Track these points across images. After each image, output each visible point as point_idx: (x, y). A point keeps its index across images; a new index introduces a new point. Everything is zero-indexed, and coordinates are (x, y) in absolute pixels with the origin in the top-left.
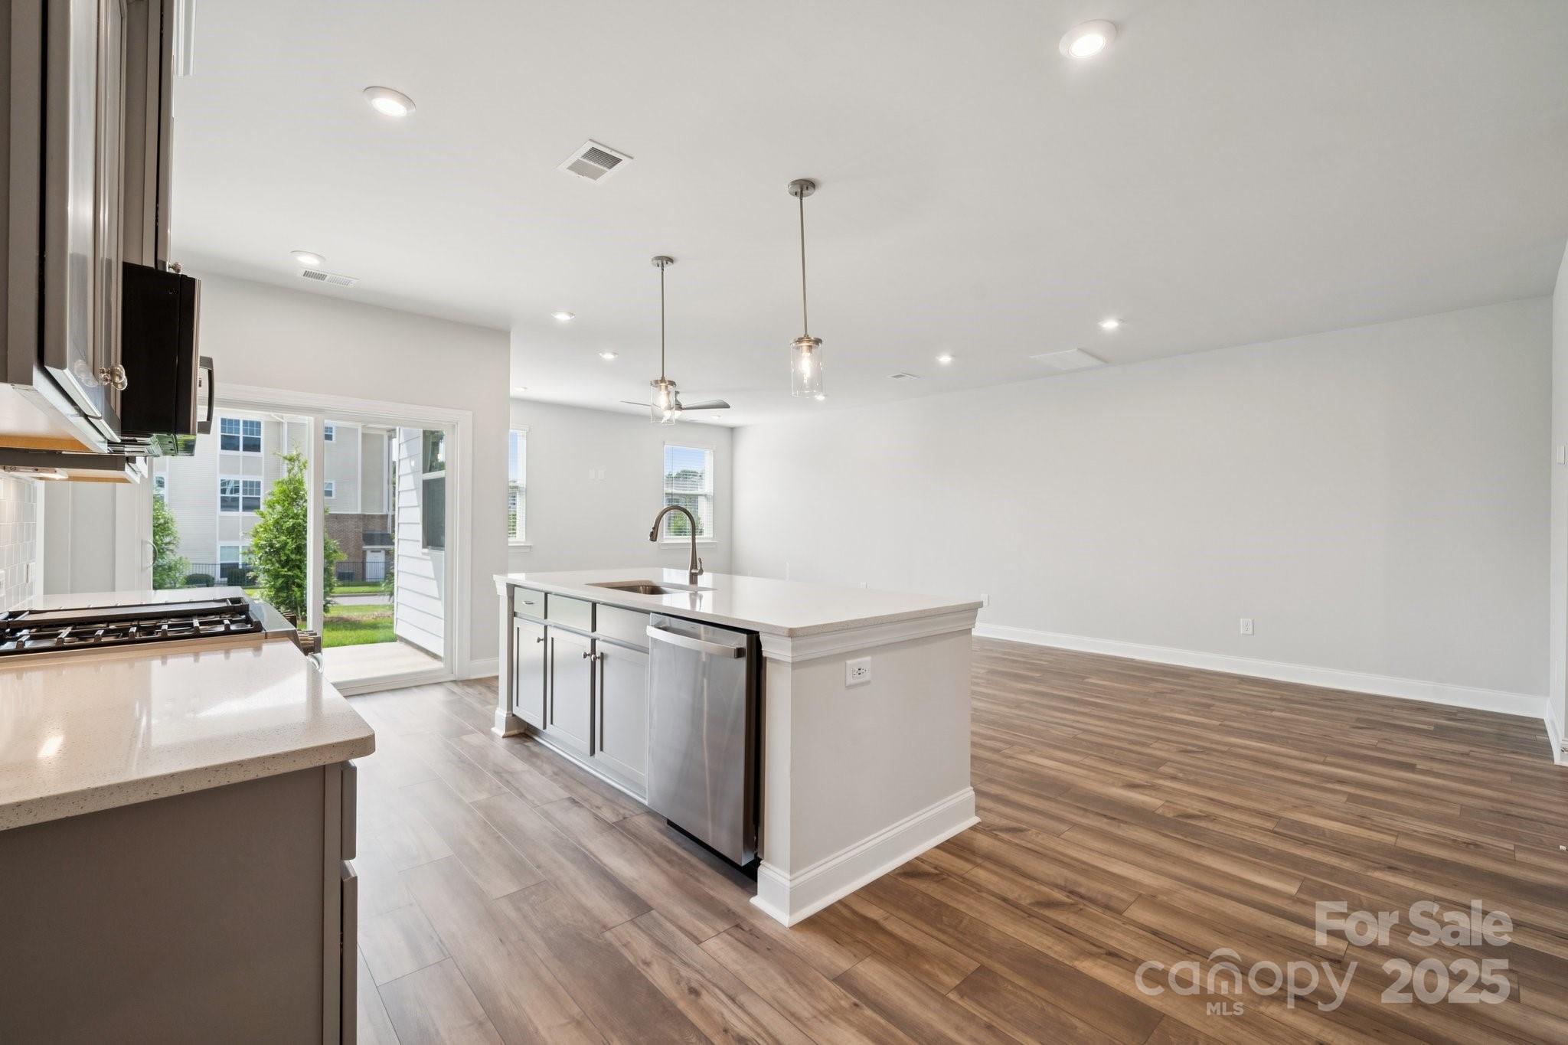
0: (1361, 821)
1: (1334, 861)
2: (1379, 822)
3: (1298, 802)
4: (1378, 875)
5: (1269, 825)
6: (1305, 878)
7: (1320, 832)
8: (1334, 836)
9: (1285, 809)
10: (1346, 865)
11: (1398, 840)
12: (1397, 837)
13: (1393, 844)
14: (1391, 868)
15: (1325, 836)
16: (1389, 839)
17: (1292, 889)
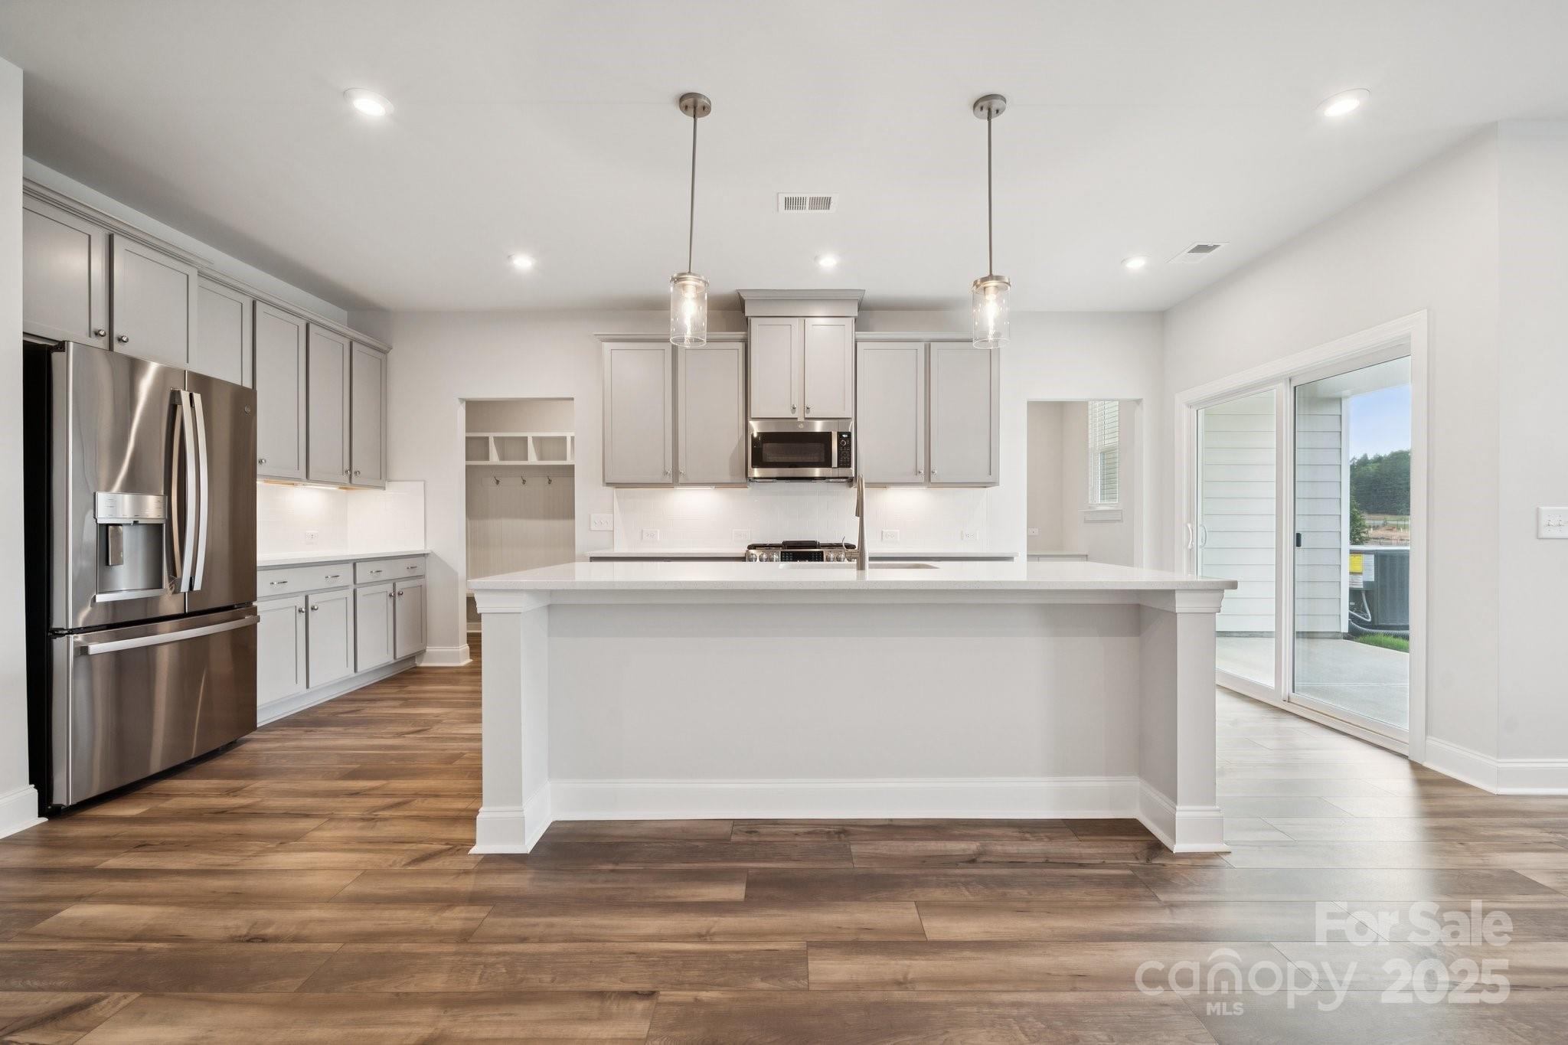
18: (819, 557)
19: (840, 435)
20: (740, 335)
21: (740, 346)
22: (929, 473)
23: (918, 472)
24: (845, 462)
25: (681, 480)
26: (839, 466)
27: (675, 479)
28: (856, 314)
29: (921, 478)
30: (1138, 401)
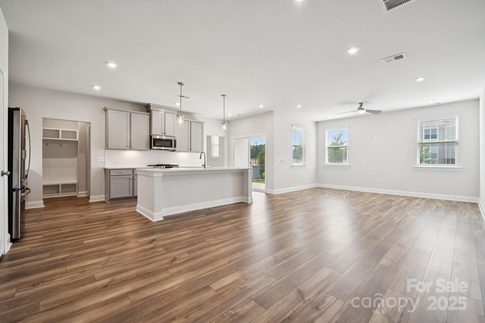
0: (82, 270)
1: (81, 252)
2: (75, 273)
3: (108, 264)
4: (67, 255)
5: (107, 251)
6: (84, 245)
7: (92, 258)
8: (86, 259)
9: (110, 259)
10: (77, 253)
11: (65, 269)
12: (66, 270)
13: (67, 267)
14: (64, 259)
15: (89, 257)
16: (69, 268)
17: (85, 242)
18: (172, 167)
19: (174, 140)
20: (149, 113)
21: (148, 116)
22: (191, 149)
23: (188, 149)
24: (175, 147)
25: (132, 148)
26: (174, 147)
27: (130, 148)
28: (177, 113)
29: (189, 150)
30: (225, 137)
